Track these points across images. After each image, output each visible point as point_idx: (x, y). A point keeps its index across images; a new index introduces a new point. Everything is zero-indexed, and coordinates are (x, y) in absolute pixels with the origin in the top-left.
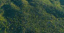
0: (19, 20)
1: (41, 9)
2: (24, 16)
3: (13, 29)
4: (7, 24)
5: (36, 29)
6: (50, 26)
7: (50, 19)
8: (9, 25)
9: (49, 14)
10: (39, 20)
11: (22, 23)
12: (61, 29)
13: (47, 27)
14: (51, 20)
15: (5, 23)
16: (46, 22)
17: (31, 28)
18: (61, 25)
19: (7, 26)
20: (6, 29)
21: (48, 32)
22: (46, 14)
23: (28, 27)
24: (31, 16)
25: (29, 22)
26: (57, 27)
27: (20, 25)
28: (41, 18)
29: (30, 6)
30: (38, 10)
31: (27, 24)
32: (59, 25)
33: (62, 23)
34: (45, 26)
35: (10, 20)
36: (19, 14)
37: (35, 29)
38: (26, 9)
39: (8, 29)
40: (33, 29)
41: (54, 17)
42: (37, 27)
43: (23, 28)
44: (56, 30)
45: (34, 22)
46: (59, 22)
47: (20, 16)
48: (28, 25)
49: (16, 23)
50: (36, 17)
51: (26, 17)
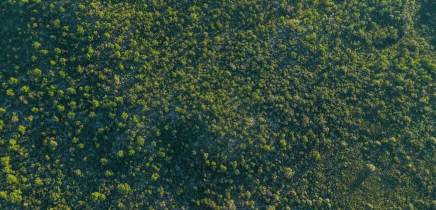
0: (79, 75)
2: (102, 32)
3: (54, 143)
5: (210, 97)
6: (294, 54)
8: (22, 128)
10: (218, 38)
11: (108, 89)
12: (354, 54)
13: (274, 65)
14: (292, 17)
16: (261, 36)
17: (179, 103)
18: (356, 29)
20: (6, 160)
21: (283, 94)
23: (156, 103)
24: (148, 18)
25: (148, 66)
26: (331, 48)
27: (96, 103)
28: (224, 20)
31: (142, 83)
33: (357, 15)
34: (260, 63)
36: (56, 31)
37: (207, 103)
40: (190, 108)
42: (216, 88)
43: (125, 115)
44: (328, 69)
46: (343, 17)
48: (149, 90)
49: (62, 102)
50: (188, 22)
51: (120, 39)
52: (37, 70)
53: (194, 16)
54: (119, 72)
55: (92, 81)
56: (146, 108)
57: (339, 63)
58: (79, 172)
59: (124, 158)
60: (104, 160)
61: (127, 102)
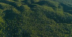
0: (17, 22)
1: (41, 14)
2: (23, 19)
3: (9, 29)
4: (4, 25)
6: (49, 29)
7: (49, 24)
9: (50, 19)
10: (38, 24)
12: (60, 33)
13: (45, 30)
15: (3, 24)
17: (28, 30)
18: (61, 29)
19: (4, 26)
20: (2, 29)
21: (45, 35)
22: (46, 19)
23: (25, 29)
24: (30, 19)
25: (26, 24)
26: (56, 31)
27: (17, 26)
28: (40, 22)
29: (31, 11)
30: (38, 15)
31: (24, 26)
32: (59, 30)
34: (43, 29)
35: (8, 22)
36: (18, 17)
37: (32, 31)
38: (26, 13)
39: (4, 29)
41: (54, 22)
42: (34, 30)
43: (20, 29)
44: (54, 34)
45: (32, 25)
46: (59, 27)
47: (19, 19)
49: (14, 25)
51: (25, 20)
52: (13, 20)
53: (36, 20)
54: (22, 24)
55: (19, 24)
56: (23, 29)
57: (57, 33)
58: (9, 34)
59: (16, 35)
60: (13, 34)
61: (21, 27)
